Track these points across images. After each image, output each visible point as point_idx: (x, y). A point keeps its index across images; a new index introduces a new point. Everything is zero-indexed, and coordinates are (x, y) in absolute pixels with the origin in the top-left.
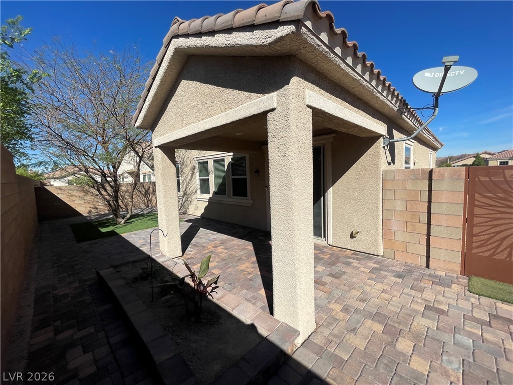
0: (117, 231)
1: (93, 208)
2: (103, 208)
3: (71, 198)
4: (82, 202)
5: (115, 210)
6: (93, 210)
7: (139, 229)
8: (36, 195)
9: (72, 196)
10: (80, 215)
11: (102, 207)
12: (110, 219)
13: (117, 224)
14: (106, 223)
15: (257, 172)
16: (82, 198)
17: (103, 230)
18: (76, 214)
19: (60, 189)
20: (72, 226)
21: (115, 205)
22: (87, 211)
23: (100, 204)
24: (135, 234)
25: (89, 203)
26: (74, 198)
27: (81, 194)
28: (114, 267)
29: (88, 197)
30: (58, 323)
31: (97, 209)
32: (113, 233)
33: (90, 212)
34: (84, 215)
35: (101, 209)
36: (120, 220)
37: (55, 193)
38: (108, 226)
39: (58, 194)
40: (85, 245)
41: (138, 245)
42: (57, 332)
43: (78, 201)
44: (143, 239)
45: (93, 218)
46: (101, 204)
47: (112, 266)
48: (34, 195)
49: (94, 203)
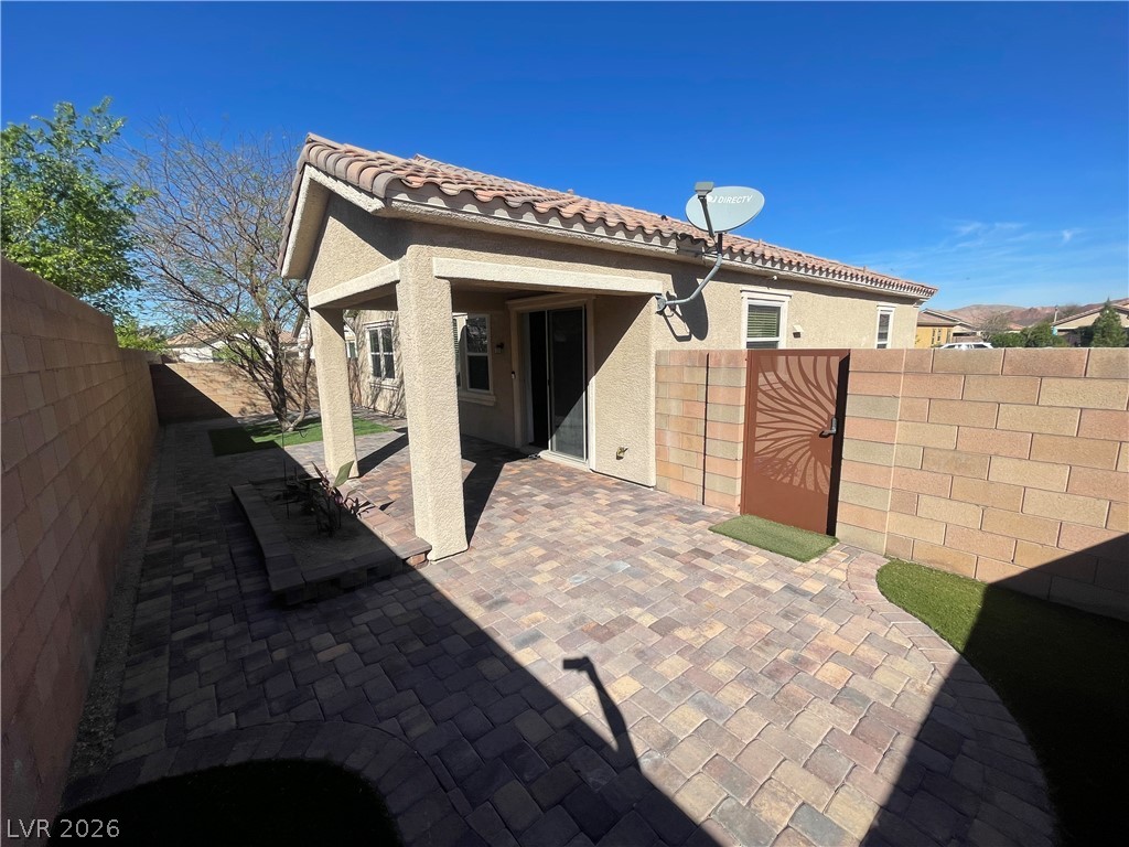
0: (279, 442)
1: (249, 405)
2: (265, 406)
3: (210, 384)
4: (230, 392)
5: (279, 408)
6: (248, 408)
7: (313, 440)
8: (153, 379)
9: (211, 381)
10: (227, 415)
11: (263, 403)
12: (274, 423)
13: (281, 432)
14: (265, 429)
15: (501, 346)
16: (228, 386)
17: (257, 440)
18: (220, 413)
19: (192, 369)
20: (211, 432)
21: (276, 398)
22: (238, 409)
23: (259, 397)
24: (305, 447)
25: (240, 394)
26: (214, 385)
27: (228, 379)
28: (253, 483)
29: (239, 385)
30: (177, 535)
31: (255, 405)
32: (272, 445)
33: (243, 411)
34: (234, 416)
35: (262, 405)
36: (287, 426)
37: (183, 375)
38: (268, 434)
39: (189, 377)
40: (225, 459)
41: (301, 463)
42: (176, 541)
43: (222, 391)
44: (315, 454)
45: (247, 421)
46: (261, 398)
47: (250, 482)
48: (149, 378)
49: (250, 396)
